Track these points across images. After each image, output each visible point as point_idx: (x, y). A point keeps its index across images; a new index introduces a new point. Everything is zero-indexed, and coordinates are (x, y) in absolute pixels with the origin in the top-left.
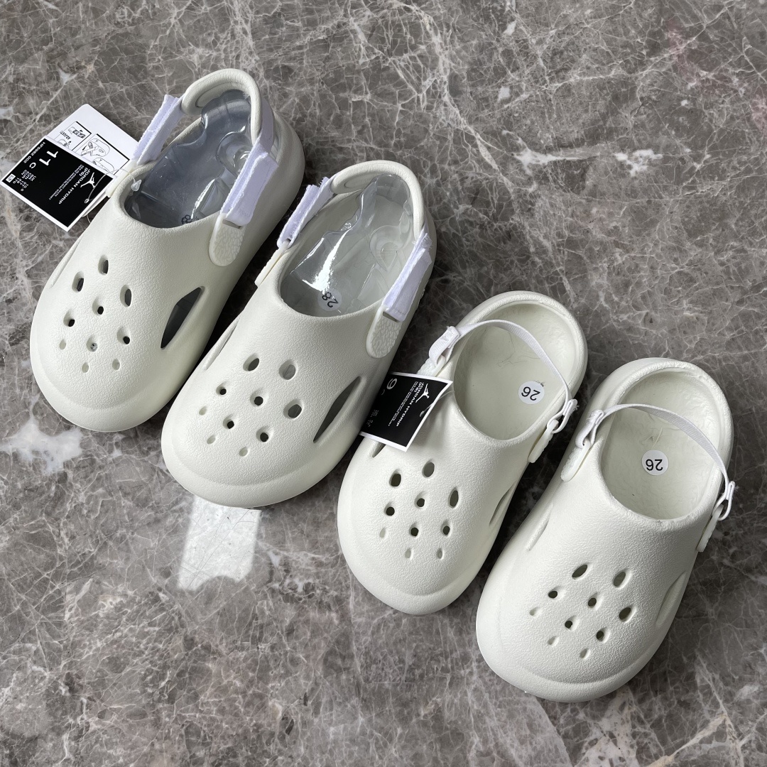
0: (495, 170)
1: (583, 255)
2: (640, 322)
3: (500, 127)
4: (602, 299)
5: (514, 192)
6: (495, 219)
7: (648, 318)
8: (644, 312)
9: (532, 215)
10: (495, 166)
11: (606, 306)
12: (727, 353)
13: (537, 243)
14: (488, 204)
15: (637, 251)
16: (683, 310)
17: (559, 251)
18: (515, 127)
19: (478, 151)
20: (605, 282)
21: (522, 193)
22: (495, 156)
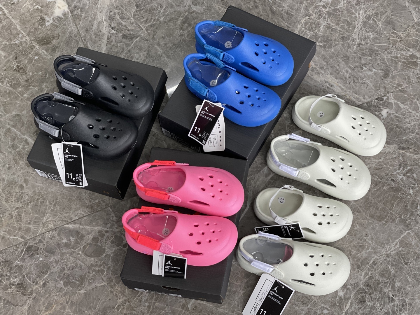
0: (351, 300)
1: (360, 262)
2: (368, 237)
3: (337, 307)
4: (369, 250)
5: (354, 291)
6: (366, 292)
7: (366, 236)
8: (365, 238)
9: (358, 282)
10: (350, 301)
11: (370, 249)
12: (362, 211)
13: (365, 276)
14: (362, 297)
15: (349, 249)
16: (358, 228)
17: (363, 269)
18: (334, 302)
19: (348, 309)
20: (364, 252)
21: (353, 289)
22: (347, 303)
